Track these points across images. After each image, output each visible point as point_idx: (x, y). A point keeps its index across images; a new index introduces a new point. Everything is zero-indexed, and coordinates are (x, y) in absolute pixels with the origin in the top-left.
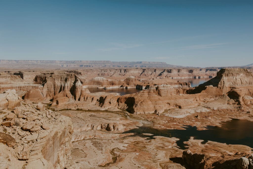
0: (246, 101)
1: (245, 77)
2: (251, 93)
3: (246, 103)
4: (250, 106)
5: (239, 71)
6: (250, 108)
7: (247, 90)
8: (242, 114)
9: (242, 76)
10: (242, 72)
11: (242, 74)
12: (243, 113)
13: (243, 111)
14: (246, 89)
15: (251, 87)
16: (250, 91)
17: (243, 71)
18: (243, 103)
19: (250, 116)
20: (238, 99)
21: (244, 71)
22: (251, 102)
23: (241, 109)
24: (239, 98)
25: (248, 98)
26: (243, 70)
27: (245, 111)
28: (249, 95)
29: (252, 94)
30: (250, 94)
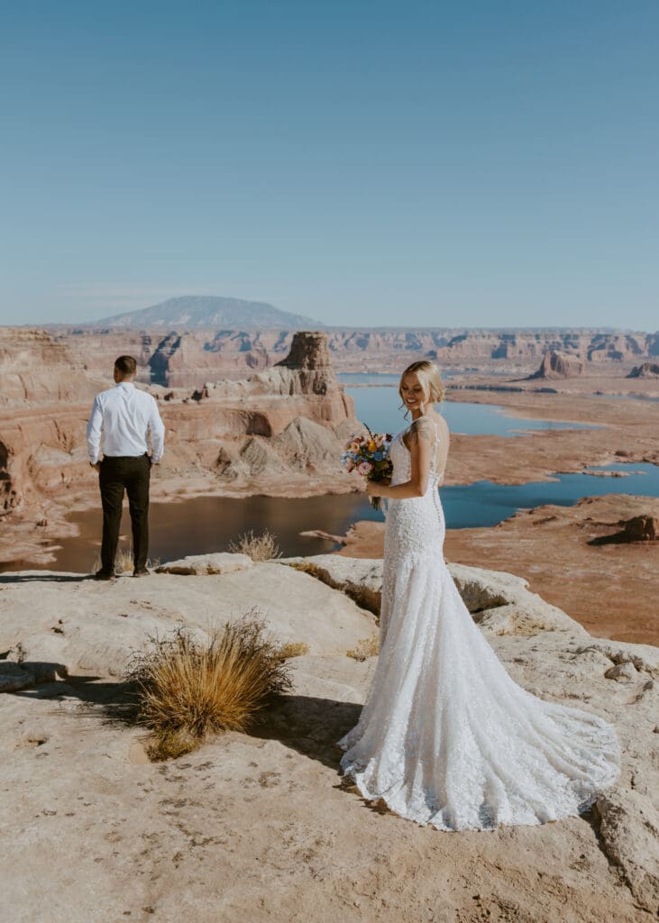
0: (40, 473)
1: (42, 367)
2: (65, 438)
3: (42, 483)
4: (59, 496)
5: (12, 339)
6: (57, 503)
7: (51, 422)
8: (11, 534)
9: (25, 364)
10: (26, 346)
11: (24, 355)
12: (16, 532)
13: (19, 520)
14: (46, 419)
15: (66, 410)
16: (63, 428)
17: (29, 339)
18: (29, 484)
19: (46, 540)
20: (6, 468)
21: (36, 339)
22: (63, 475)
23: (11, 512)
24: (9, 462)
25: (52, 462)
26: (32, 336)
27: (29, 522)
28: (57, 446)
29: (68, 440)
30: (62, 439)
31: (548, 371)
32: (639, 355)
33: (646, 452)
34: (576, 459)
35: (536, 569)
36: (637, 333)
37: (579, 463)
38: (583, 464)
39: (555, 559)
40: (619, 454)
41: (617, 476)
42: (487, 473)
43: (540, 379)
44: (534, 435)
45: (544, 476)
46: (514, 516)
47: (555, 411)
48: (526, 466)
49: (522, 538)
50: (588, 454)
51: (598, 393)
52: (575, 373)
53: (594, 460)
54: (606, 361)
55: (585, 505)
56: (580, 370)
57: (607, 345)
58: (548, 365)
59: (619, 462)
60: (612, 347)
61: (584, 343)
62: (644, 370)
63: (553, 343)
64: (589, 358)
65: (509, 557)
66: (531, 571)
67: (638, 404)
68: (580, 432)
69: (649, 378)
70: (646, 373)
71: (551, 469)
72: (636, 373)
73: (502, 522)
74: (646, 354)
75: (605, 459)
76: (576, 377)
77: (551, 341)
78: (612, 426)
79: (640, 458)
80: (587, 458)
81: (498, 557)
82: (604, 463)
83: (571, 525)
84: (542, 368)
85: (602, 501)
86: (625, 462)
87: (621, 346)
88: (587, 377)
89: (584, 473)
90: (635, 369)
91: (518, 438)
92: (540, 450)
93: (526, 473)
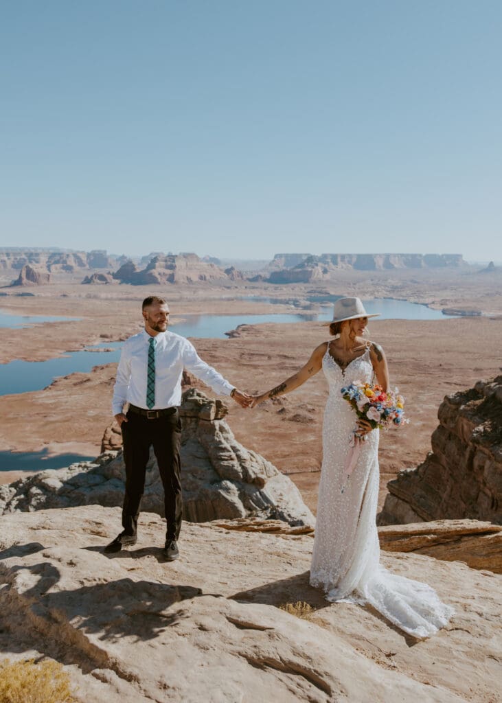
31: (25, 280)
32: (83, 268)
33: (121, 334)
34: (76, 341)
35: (92, 413)
36: (78, 252)
37: (79, 343)
38: (81, 345)
39: (101, 405)
40: (102, 336)
41: (108, 351)
42: (18, 354)
43: (19, 286)
44: (36, 327)
45: (59, 354)
46: (56, 382)
47: (42, 309)
48: (43, 348)
49: (70, 395)
50: (81, 337)
51: (64, 296)
52: (45, 281)
53: (88, 341)
54: (61, 272)
55: (99, 371)
56: (48, 279)
57: (61, 260)
58: (24, 275)
59: (104, 342)
60: (65, 262)
61: (44, 259)
62: (94, 278)
63: (20, 259)
64: (49, 270)
65: (69, 407)
66: (89, 415)
67: (98, 302)
68: (69, 323)
69: (98, 284)
70: (95, 280)
71: (62, 349)
72: (88, 281)
73: (50, 386)
74: (88, 266)
75: (95, 340)
76: (45, 284)
77: (18, 258)
78: (88, 318)
79: (117, 339)
80: (83, 340)
81: (62, 408)
82: (96, 343)
83: (101, 383)
84: (20, 277)
85: (111, 367)
86: (108, 342)
87: (71, 262)
88: (54, 284)
89: (86, 351)
90: (87, 277)
91: (26, 329)
92: (48, 336)
93: (45, 352)
